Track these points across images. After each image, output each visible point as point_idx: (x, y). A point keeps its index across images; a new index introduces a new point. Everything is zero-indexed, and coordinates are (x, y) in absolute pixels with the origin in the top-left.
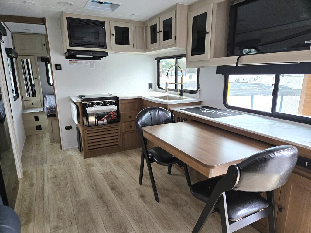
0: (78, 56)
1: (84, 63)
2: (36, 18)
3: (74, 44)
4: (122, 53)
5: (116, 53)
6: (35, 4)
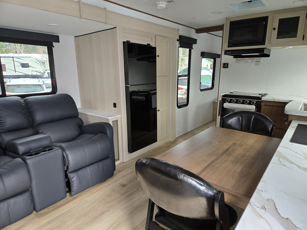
0: (243, 55)
1: (250, 61)
2: (219, 26)
3: (232, 44)
4: (291, 47)
5: (283, 48)
6: (201, 19)
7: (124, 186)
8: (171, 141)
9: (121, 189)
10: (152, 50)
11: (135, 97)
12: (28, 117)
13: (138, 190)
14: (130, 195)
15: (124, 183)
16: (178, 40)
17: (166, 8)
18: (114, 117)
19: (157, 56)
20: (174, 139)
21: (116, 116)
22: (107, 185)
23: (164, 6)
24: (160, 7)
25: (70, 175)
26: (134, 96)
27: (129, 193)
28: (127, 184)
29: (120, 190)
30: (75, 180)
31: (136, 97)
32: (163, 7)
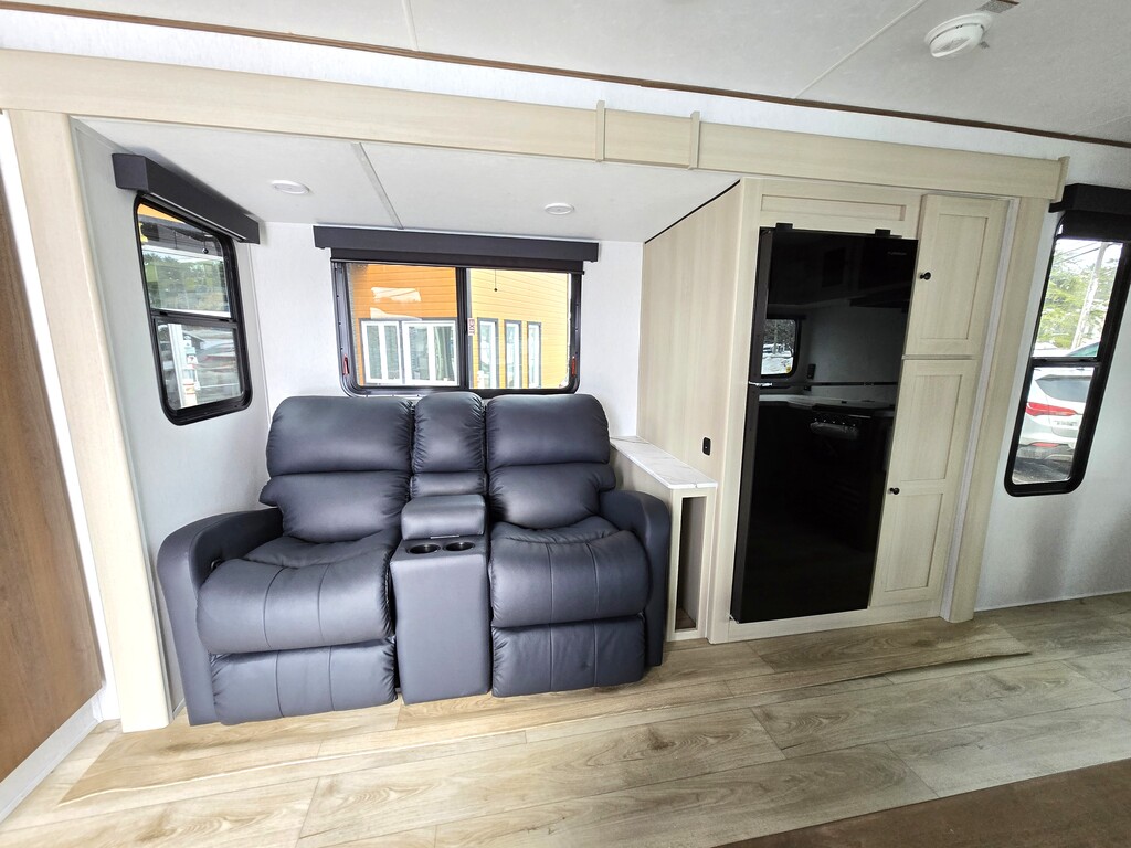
7: (658, 744)
8: (946, 619)
9: (642, 752)
10: (895, 253)
11: (821, 425)
12: (477, 445)
13: (698, 796)
14: (658, 803)
15: (667, 732)
16: (1053, 208)
17: (983, 44)
18: (692, 486)
19: (922, 277)
20: (966, 616)
21: (700, 486)
22: (609, 709)
23: (972, 35)
24: (946, 48)
25: (499, 637)
26: (820, 421)
27: (659, 793)
28: (673, 744)
29: (638, 755)
30: (506, 656)
31: (827, 425)
32: (962, 41)
